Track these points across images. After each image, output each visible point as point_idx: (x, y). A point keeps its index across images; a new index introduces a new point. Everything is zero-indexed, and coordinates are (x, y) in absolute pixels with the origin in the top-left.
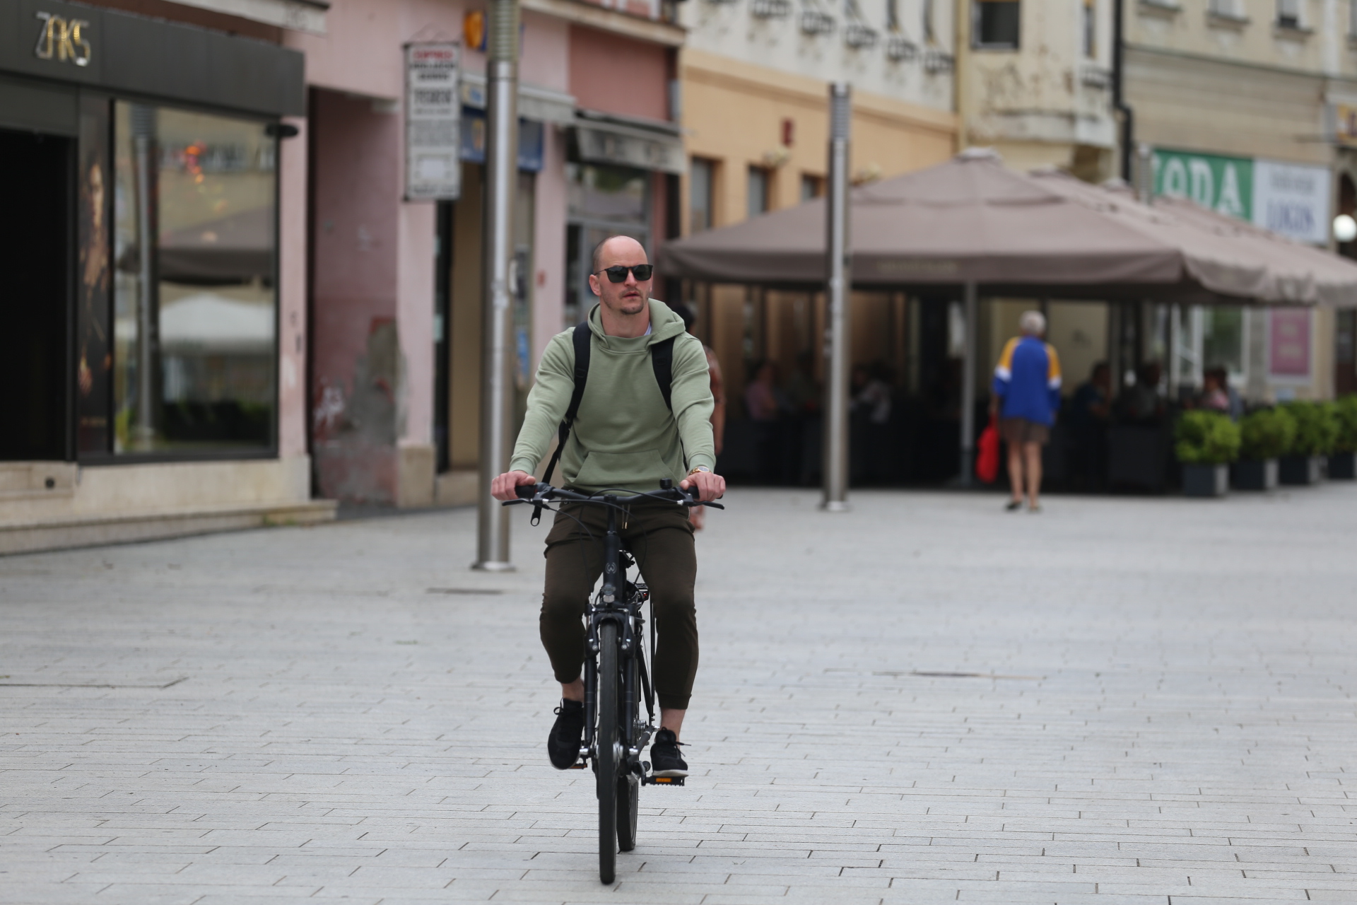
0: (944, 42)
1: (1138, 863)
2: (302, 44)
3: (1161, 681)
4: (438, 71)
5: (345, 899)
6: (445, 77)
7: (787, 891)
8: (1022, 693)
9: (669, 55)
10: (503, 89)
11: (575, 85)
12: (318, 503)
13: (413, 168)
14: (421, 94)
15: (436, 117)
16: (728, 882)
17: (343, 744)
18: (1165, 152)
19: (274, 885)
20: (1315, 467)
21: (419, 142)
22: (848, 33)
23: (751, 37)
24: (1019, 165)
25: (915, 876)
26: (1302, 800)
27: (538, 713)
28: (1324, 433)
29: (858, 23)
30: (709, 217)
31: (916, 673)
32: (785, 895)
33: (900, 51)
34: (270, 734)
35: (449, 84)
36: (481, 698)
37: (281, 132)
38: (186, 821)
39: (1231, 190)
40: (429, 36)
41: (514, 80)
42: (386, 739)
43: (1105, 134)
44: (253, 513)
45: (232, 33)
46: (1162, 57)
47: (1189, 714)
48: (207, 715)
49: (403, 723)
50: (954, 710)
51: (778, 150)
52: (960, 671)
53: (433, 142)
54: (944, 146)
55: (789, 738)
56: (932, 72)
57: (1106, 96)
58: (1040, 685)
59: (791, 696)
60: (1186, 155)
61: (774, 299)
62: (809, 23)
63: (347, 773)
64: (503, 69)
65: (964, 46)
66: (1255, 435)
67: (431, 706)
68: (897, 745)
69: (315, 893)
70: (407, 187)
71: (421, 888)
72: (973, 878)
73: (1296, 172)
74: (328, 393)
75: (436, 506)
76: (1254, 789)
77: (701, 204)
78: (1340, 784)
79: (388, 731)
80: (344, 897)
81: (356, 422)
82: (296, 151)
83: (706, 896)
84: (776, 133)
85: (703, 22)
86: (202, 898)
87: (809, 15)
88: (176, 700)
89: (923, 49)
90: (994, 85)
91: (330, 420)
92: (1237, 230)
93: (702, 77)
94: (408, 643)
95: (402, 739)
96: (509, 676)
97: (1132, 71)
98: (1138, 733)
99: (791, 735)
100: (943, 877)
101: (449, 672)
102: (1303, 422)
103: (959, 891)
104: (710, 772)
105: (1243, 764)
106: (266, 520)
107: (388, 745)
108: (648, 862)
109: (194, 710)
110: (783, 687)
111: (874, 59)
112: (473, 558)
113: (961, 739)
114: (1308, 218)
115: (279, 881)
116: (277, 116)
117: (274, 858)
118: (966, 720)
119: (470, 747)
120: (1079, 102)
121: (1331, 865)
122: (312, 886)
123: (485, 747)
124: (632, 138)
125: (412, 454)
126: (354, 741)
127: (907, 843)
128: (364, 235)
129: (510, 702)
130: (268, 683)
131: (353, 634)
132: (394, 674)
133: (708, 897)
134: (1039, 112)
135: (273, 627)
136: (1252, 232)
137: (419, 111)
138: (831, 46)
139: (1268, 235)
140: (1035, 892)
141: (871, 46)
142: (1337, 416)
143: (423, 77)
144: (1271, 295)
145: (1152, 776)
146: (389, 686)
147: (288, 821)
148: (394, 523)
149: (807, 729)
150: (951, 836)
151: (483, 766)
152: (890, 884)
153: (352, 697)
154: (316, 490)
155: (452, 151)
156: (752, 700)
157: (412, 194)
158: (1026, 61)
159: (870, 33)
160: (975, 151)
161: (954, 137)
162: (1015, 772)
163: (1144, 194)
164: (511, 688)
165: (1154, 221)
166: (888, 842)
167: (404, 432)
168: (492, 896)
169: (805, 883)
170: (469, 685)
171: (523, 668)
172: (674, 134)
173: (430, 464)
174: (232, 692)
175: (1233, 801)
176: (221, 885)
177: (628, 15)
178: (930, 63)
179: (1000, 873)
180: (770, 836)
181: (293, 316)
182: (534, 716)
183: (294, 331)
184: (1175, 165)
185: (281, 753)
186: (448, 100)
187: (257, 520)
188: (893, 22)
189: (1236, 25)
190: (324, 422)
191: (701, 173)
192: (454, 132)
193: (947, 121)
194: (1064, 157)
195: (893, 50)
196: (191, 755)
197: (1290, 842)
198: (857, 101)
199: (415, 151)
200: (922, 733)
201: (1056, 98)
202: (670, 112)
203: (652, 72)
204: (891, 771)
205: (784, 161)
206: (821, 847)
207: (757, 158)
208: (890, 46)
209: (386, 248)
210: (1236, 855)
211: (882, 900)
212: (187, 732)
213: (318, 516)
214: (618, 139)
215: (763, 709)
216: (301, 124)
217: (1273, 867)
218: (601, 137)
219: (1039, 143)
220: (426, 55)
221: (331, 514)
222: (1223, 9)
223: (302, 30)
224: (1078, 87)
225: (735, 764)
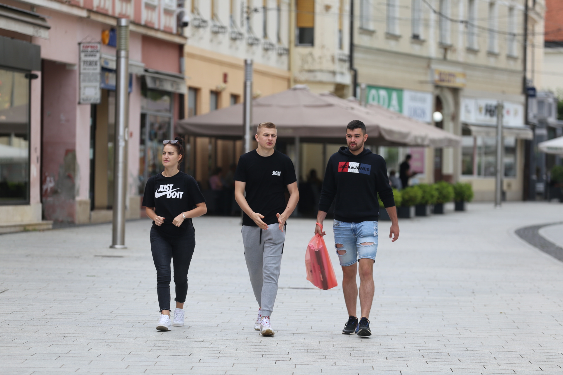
0: (285, 43)
1: (387, 359)
2: (39, 42)
3: (384, 291)
4: (92, 54)
5: (89, 373)
6: (95, 56)
7: (257, 369)
8: (332, 295)
9: (180, 48)
10: (123, 61)
11: (144, 59)
12: (45, 222)
13: (82, 91)
14: (85, 62)
15: (91, 71)
16: (234, 366)
17: (74, 315)
18: (370, 87)
19: (60, 367)
20: (429, 209)
21: (84, 81)
22: (248, 39)
23: (211, 41)
24: (316, 91)
25: (304, 364)
26: (444, 335)
27: (147, 303)
28: (432, 196)
29: (252, 36)
30: (195, 111)
31: (290, 288)
32: (256, 371)
33: (268, 46)
34: (45, 311)
35: (97, 58)
36: (124, 297)
37: (31, 77)
38: (21, 344)
39: (395, 102)
40: (89, 40)
41: (127, 58)
42: (91, 313)
43: (347, 79)
44: (20, 226)
45: (13, 38)
46: (369, 50)
47: (396, 303)
48: (19, 304)
49: (96, 307)
50: (307, 302)
51: (222, 85)
52: (307, 287)
53: (90, 81)
54: (285, 84)
55: (246, 312)
56: (280, 55)
57: (347, 65)
58: (338, 292)
59: (244, 297)
60: (378, 88)
61: (220, 143)
62: (234, 36)
63: (78, 325)
64: (123, 53)
65: (293, 45)
66: (406, 197)
67: (106, 300)
68: (288, 315)
69: (77, 371)
70: (80, 99)
71: (117, 369)
72: (326, 364)
73: (419, 95)
74: (48, 179)
75: (90, 223)
76: (425, 331)
77: (192, 105)
78: (457, 329)
79: (91, 310)
80: (88, 372)
81: (59, 190)
82: (37, 84)
83: (226, 371)
84: (221, 78)
85: (193, 35)
86: (33, 372)
87: (233, 32)
88: (6, 298)
89: (277, 46)
90: (304, 60)
91: (49, 190)
92: (399, 117)
93: (193, 56)
94: (92, 276)
95: (97, 313)
96: (133, 289)
97: (357, 55)
98: (378, 311)
99: (246, 311)
100: (315, 364)
101: (110, 287)
102: (424, 192)
103: (321, 369)
104: (218, 325)
105: (420, 322)
106: (25, 229)
107: (92, 315)
108: (202, 359)
109: (14, 302)
110: (240, 293)
111: (258, 50)
112: (110, 243)
113: (311, 313)
114: (424, 113)
115: (62, 366)
116: (30, 71)
117: (58, 358)
118: (312, 305)
119: (124, 316)
120: (337, 67)
121: (459, 359)
122: (75, 368)
123: (130, 316)
124: (166, 80)
125: (81, 203)
126: (79, 314)
127: (299, 351)
128: (63, 117)
129: (136, 299)
130: (40, 292)
131: (69, 273)
132: (89, 288)
133: (227, 372)
134: (321, 71)
135: (37, 270)
136: (404, 118)
137: (85, 69)
138: (242, 45)
139: (409, 119)
140: (350, 369)
141: (257, 44)
142: (437, 189)
143: (86, 56)
144: (412, 143)
145: (386, 326)
146: (88, 293)
147: (60, 344)
148: (76, 230)
149: (252, 309)
150: (315, 349)
151: (131, 323)
152: (295, 367)
153: (74, 297)
154: (44, 218)
155: (97, 84)
156: (229, 298)
157: (82, 101)
158: (316, 51)
159: (257, 39)
160: (299, 86)
161: (289, 80)
162: (334, 325)
163: (363, 103)
164: (135, 293)
165: (367, 113)
166: (291, 351)
167: (78, 194)
168: (145, 372)
169: (263, 367)
170: (119, 292)
171: (138, 286)
172: (182, 78)
173: (88, 207)
174: (27, 295)
175: (418, 336)
176: (40, 368)
177: (165, 32)
178: (280, 51)
179: (336, 362)
180: (246, 349)
181: (36, 149)
182: (146, 304)
183: (36, 155)
184: (373, 92)
185: (51, 318)
186: (96, 64)
187: (22, 229)
188: (265, 35)
189: (396, 38)
190: (47, 190)
191: (192, 93)
192: (98, 77)
193: (286, 74)
194: (331, 88)
195: (266, 46)
196: (17, 319)
197: (442, 351)
198: (255, 67)
199: (83, 85)
200: (296, 310)
201: (328, 65)
202: (180, 70)
203: (173, 54)
204: (287, 325)
205: (224, 89)
206: (266, 353)
207: (214, 88)
208: (264, 45)
209: (71, 122)
210: (423, 356)
211: (293, 373)
212: (13, 310)
213: (45, 227)
214: (161, 80)
215: (234, 302)
216: (39, 73)
217: (437, 360)
218: (154, 79)
219: (321, 83)
220: (87, 47)
221: (51, 226)
222: (391, 32)
223: (40, 37)
224: (337, 61)
225: (227, 322)
